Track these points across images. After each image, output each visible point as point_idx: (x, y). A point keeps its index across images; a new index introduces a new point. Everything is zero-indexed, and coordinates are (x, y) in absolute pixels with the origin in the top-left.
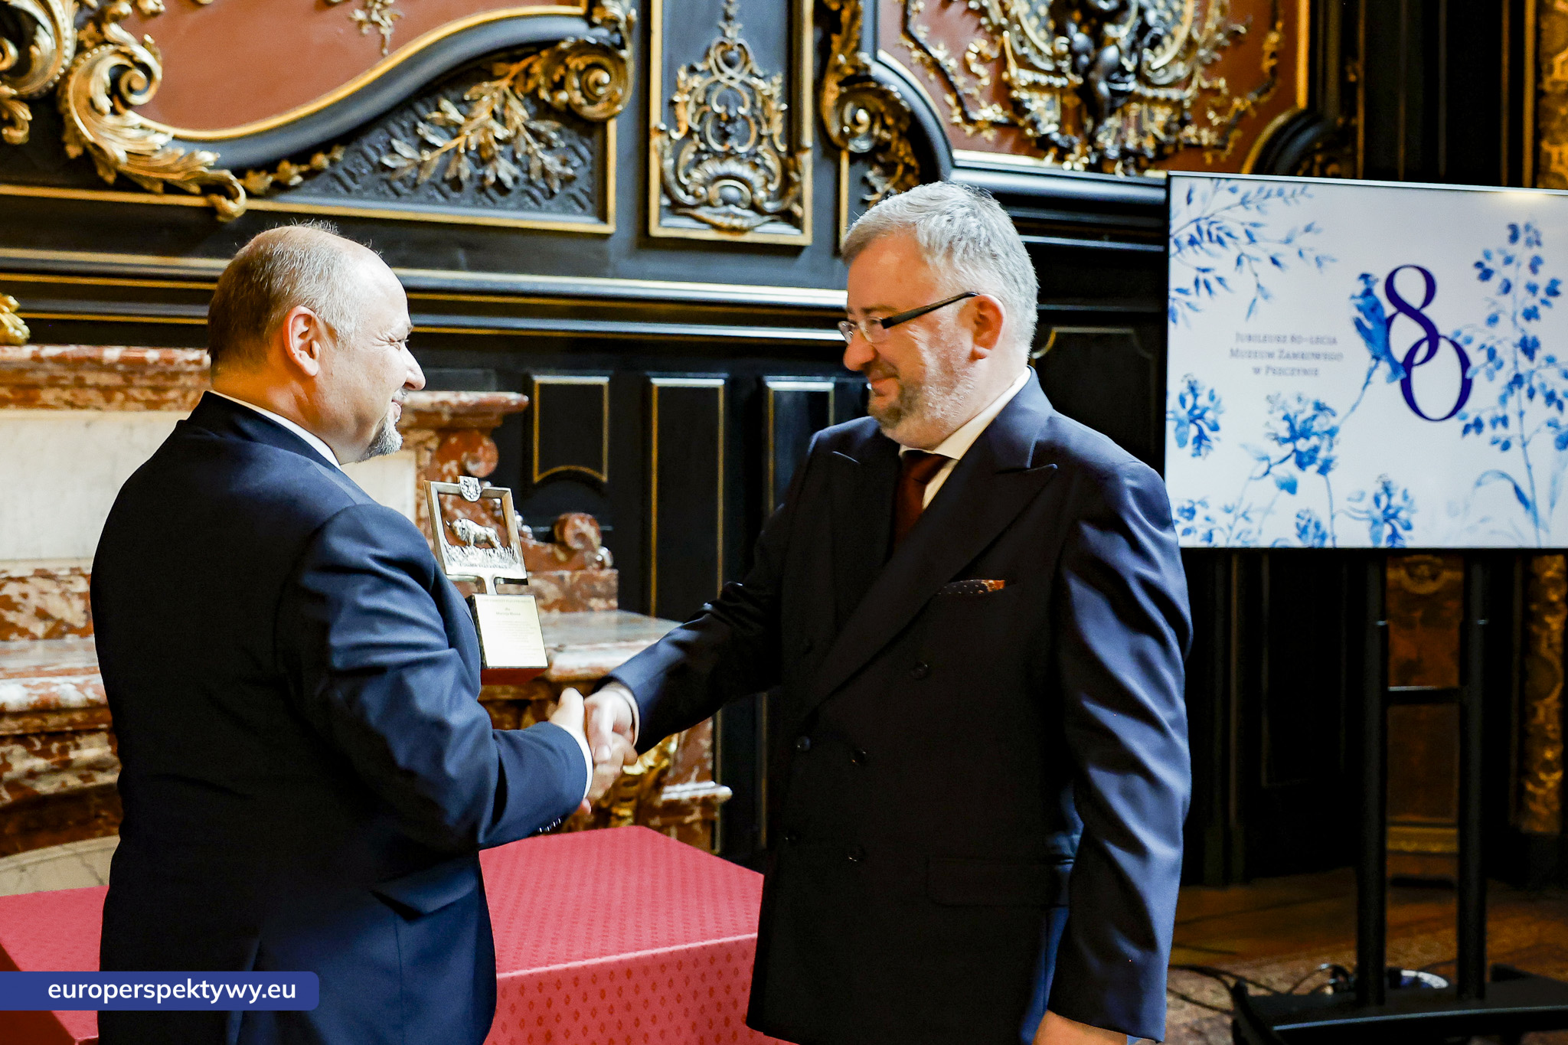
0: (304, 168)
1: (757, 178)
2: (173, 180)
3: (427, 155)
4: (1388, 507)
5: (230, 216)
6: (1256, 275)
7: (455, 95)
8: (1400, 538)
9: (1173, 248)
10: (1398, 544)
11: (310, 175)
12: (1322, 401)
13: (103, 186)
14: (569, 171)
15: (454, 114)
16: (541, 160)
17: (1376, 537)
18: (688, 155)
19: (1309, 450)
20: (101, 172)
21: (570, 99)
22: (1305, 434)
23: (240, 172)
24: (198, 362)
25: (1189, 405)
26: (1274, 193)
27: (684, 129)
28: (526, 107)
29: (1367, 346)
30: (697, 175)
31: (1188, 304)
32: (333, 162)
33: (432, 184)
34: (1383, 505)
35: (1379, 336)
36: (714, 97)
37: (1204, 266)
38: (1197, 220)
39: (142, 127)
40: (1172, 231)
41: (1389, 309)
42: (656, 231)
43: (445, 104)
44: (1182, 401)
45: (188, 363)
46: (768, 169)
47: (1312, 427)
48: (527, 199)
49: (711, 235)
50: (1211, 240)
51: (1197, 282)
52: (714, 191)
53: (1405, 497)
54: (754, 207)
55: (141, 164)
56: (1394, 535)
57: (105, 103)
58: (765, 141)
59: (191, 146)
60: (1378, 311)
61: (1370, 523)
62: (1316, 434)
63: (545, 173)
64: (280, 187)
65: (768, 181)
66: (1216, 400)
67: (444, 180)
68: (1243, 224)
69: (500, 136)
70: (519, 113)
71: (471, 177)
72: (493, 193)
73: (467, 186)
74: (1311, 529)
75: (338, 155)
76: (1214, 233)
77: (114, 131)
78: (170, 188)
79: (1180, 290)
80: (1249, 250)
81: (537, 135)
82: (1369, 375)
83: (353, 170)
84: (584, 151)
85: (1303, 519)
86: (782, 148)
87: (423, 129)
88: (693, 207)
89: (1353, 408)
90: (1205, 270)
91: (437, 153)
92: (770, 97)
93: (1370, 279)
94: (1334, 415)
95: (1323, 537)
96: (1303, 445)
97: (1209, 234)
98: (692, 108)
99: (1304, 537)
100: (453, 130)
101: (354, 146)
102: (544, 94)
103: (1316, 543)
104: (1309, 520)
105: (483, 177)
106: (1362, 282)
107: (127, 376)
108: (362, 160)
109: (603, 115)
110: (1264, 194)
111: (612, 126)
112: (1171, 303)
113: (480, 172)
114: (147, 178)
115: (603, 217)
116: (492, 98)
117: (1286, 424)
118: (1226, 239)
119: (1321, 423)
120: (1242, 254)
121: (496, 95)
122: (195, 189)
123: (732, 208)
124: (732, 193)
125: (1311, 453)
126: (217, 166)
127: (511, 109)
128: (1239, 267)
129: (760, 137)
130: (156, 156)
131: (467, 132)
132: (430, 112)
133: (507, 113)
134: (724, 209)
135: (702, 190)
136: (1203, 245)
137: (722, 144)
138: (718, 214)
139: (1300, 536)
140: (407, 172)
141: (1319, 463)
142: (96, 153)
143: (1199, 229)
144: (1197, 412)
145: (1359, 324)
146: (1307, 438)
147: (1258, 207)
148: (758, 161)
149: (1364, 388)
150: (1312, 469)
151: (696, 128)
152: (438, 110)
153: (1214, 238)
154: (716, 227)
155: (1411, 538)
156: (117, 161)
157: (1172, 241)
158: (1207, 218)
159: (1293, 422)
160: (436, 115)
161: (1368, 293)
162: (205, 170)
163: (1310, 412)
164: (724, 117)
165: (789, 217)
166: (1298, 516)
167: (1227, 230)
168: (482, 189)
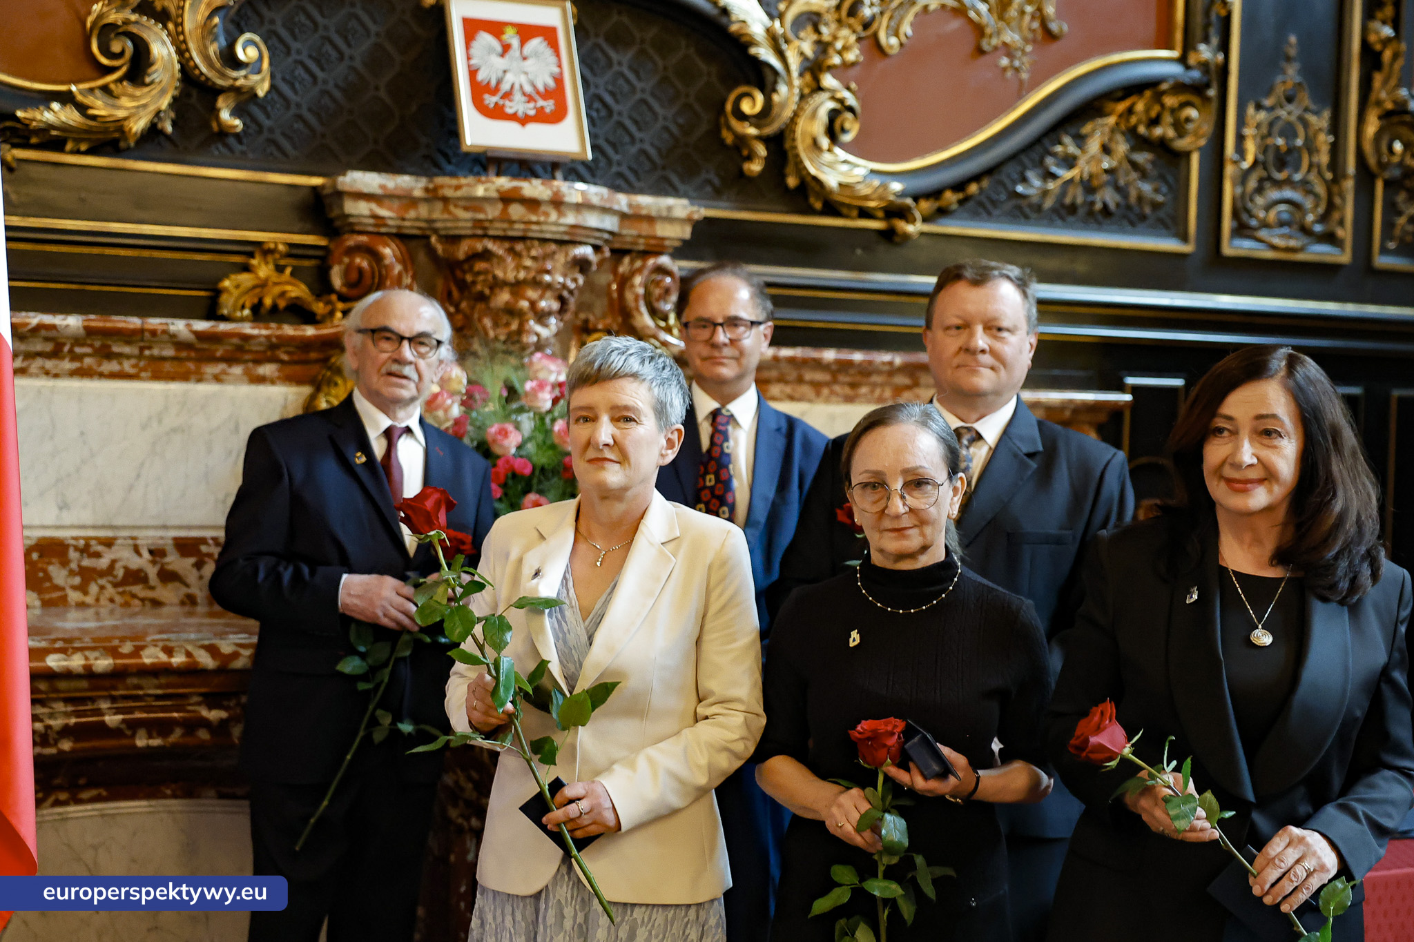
0: (960, 196)
1: (1308, 203)
2: (868, 207)
3: (1051, 185)
5: (906, 237)
7: (1073, 131)
11: (961, 202)
13: (810, 211)
14: (1160, 198)
15: (1072, 149)
16: (1139, 189)
18: (1252, 184)
20: (812, 200)
21: (1164, 134)
23: (916, 199)
24: (891, 363)
27: (1250, 158)
28: (1127, 141)
30: (1260, 201)
32: (981, 189)
33: (1054, 210)
36: (1276, 129)
39: (845, 162)
42: (1227, 251)
43: (1067, 140)
45: (884, 363)
46: (1316, 196)
48: (1125, 223)
49: (1269, 255)
52: (1272, 216)
54: (1305, 230)
55: (848, 193)
57: (825, 142)
58: (1315, 171)
59: (885, 178)
63: (1140, 198)
64: (942, 212)
65: (1316, 206)
67: (1063, 205)
69: (1106, 165)
70: (1122, 147)
71: (1085, 202)
72: (1100, 217)
73: (1082, 212)
75: (985, 183)
77: (831, 165)
78: (865, 213)
81: (1135, 165)
83: (994, 197)
84: (1170, 178)
86: (1329, 176)
87: (1049, 161)
88: (1255, 229)
91: (1059, 182)
92: (1320, 130)
98: (1258, 140)
100: (1070, 162)
101: (996, 177)
102: (1142, 130)
105: (1092, 203)
107: (834, 374)
108: (1001, 189)
109: (1188, 149)
111: (1195, 159)
113: (1090, 198)
114: (849, 206)
115: (1184, 238)
116: (1103, 134)
121: (1107, 130)
122: (880, 214)
123: (1286, 230)
124: (1285, 216)
126: (903, 194)
127: (1117, 143)
129: (1311, 166)
130: (859, 187)
131: (1082, 162)
132: (1055, 144)
133: (1113, 146)
134: (1279, 230)
135: (1262, 214)
137: (1280, 170)
138: (1275, 235)
140: (1035, 200)
142: (813, 184)
148: (1309, 187)
151: (1261, 157)
152: (1060, 143)
154: (1274, 247)
156: (831, 192)
160: (1059, 149)
162: (892, 198)
164: (1284, 149)
165: (1332, 239)
168: (1091, 214)
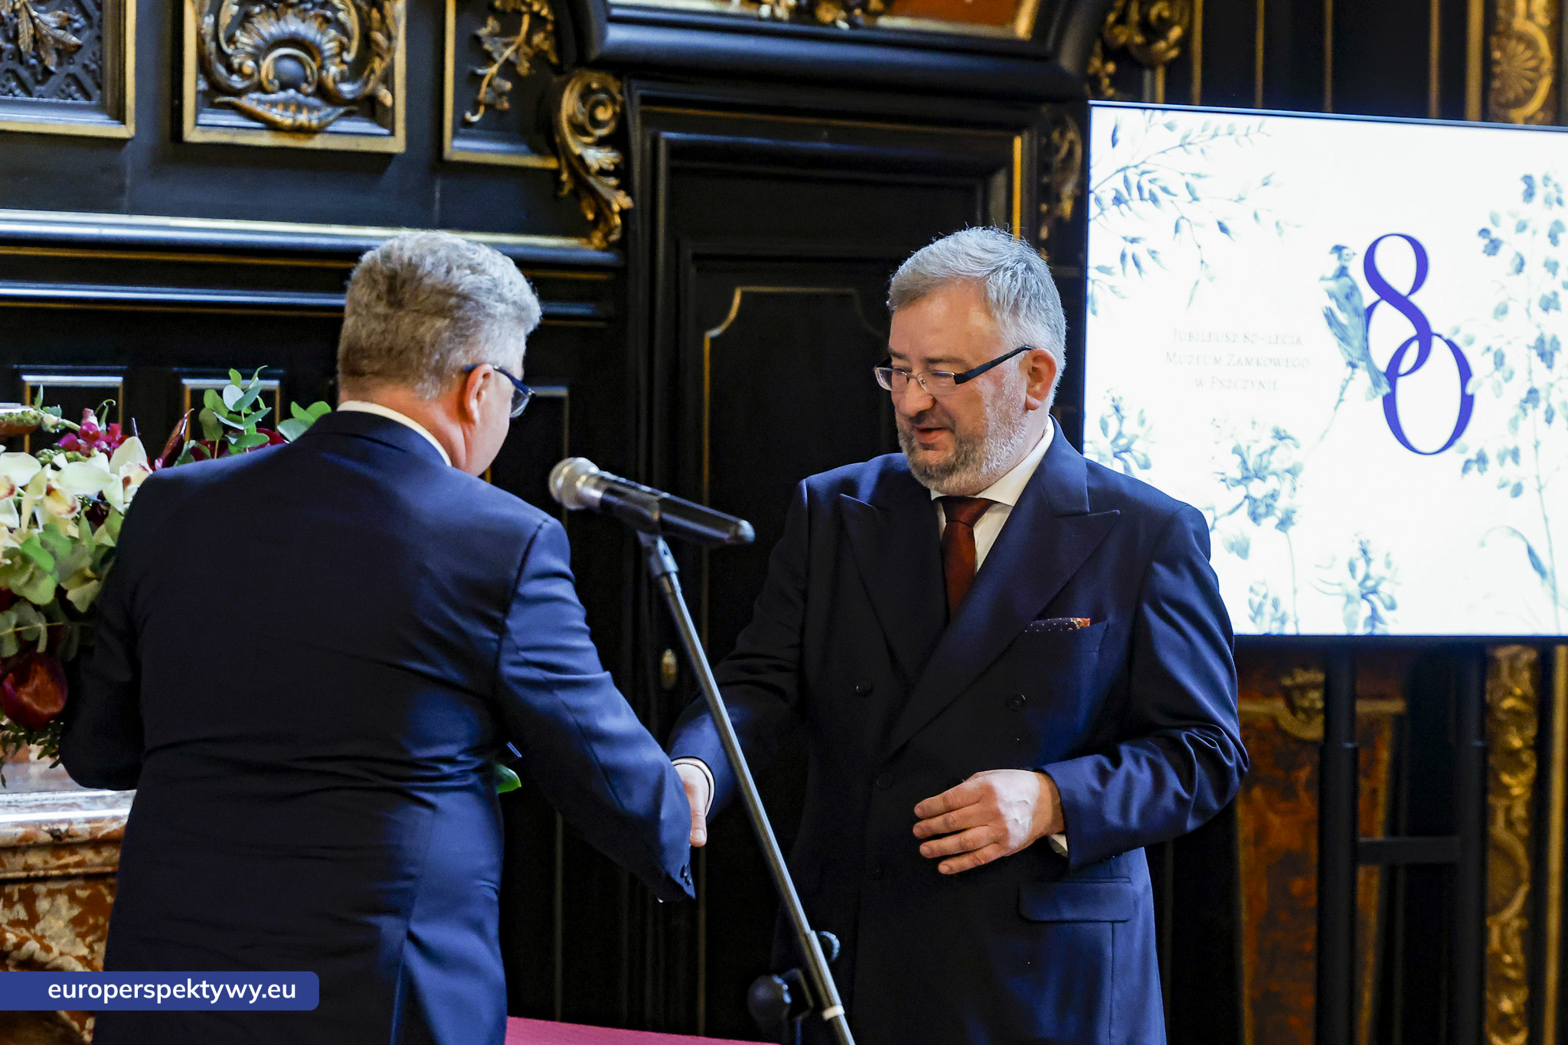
4: (1367, 577)
6: (1199, 247)
8: (1382, 622)
9: (1093, 209)
10: (1380, 630)
12: (1282, 427)
14: (72, 39)
16: (34, 22)
17: (1350, 621)
18: (230, 8)
19: (1265, 496)
22: (1260, 475)
25: (1112, 432)
26: (1223, 131)
29: (1340, 345)
30: (245, 40)
31: (1112, 288)
34: (1360, 574)
35: (1355, 334)
37: (1131, 235)
38: (1124, 169)
40: (1092, 186)
41: (1369, 296)
42: (192, 134)
44: (1104, 427)
46: (342, 29)
47: (1269, 462)
48: (16, 86)
49: (266, 139)
50: (1142, 199)
51: (1123, 257)
52: (267, 66)
53: (1388, 565)
54: (326, 94)
56: (1374, 617)
60: (1355, 299)
61: (1344, 600)
62: (1274, 473)
63: (38, 40)
65: (343, 47)
66: (1147, 424)
68: (1183, 174)
74: (1268, 609)
76: (1146, 187)
79: (1100, 269)
80: (1191, 211)
82: (1343, 388)
85: (1257, 594)
88: (238, 93)
89: (1322, 437)
90: (1133, 241)
93: (1345, 252)
94: (1297, 447)
95: (1283, 621)
96: (1258, 489)
97: (1140, 189)
99: (1258, 619)
103: (1274, 629)
104: (1265, 597)
106: (1335, 256)
110: (1210, 132)
112: (1091, 288)
115: (117, 112)
117: (1238, 459)
118: (1160, 195)
119: (1281, 459)
120: (1182, 217)
123: (292, 94)
124: (290, 69)
125: (1270, 501)
128: (1178, 234)
134: (281, 95)
135: (250, 65)
136: (1130, 203)
138: (274, 104)
139: (1253, 620)
141: (1279, 514)
143: (1126, 181)
144: (1122, 442)
145: (1330, 318)
146: (1263, 479)
147: (1202, 151)
149: (1336, 408)
150: (1270, 522)
153: (1146, 195)
155: (1395, 621)
157: (1092, 197)
158: (1136, 167)
159: (1246, 456)
161: (1342, 272)
163: (1267, 441)
165: (370, 108)
166: (1251, 590)
167: (1162, 184)
